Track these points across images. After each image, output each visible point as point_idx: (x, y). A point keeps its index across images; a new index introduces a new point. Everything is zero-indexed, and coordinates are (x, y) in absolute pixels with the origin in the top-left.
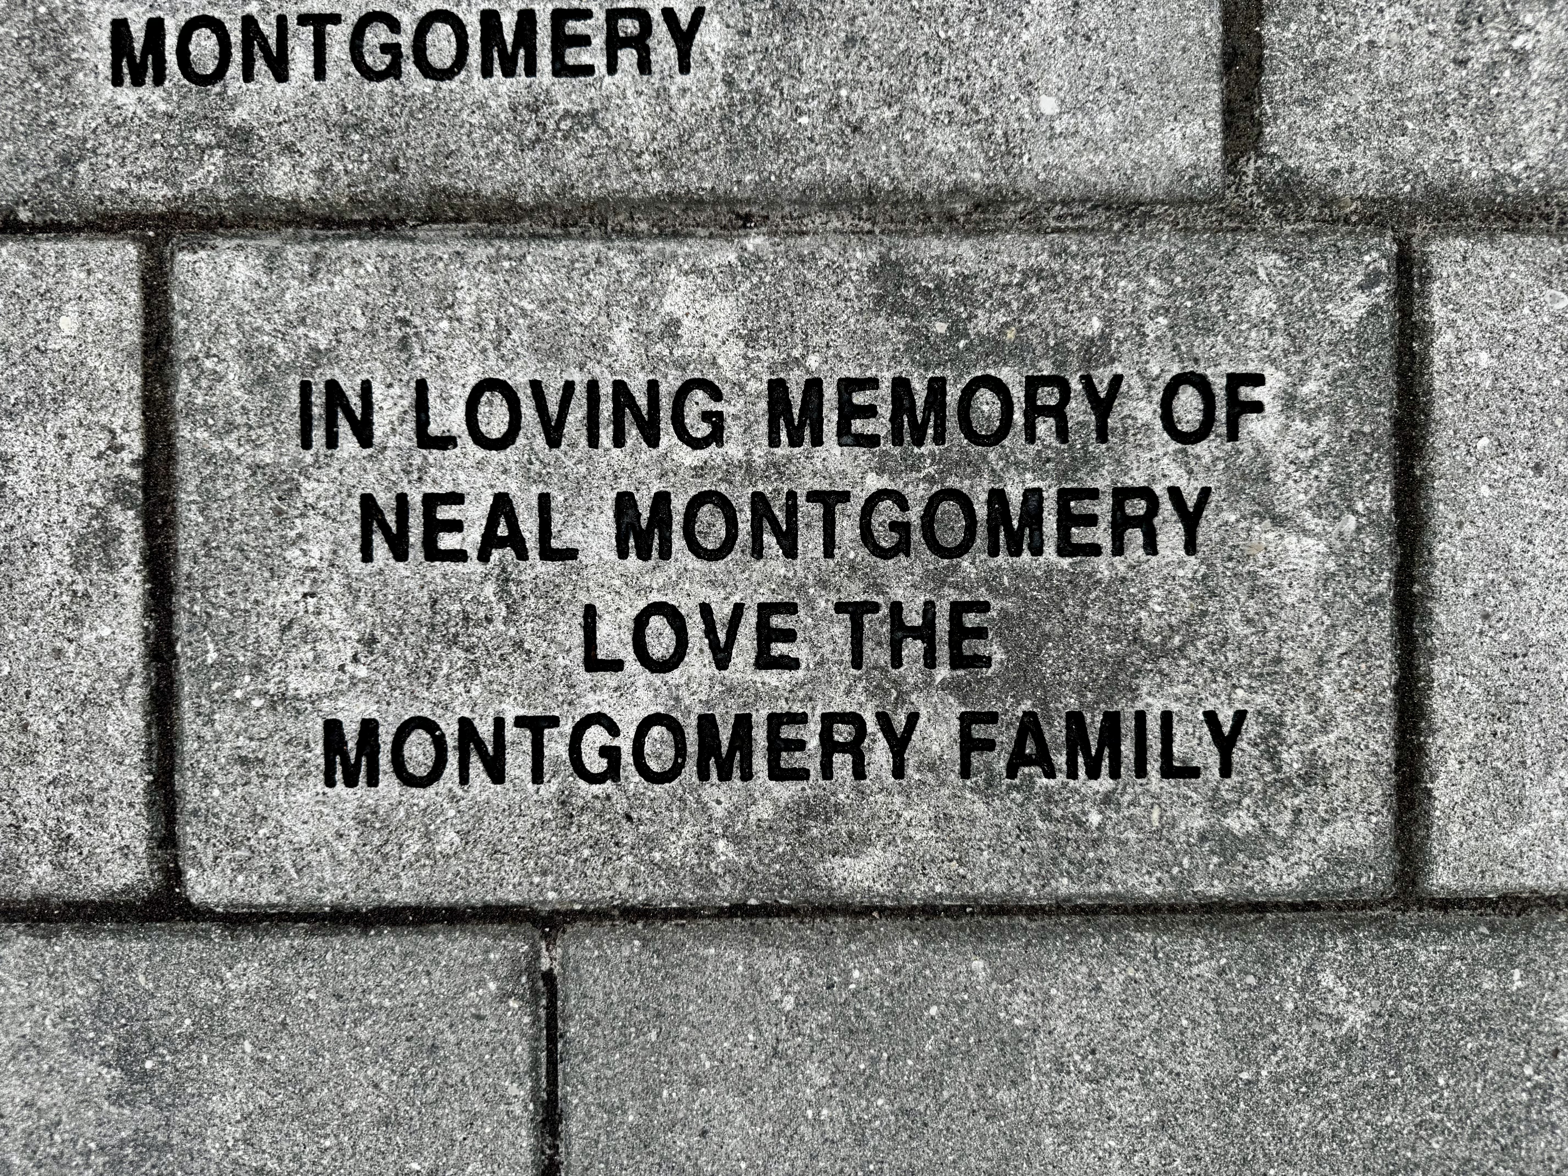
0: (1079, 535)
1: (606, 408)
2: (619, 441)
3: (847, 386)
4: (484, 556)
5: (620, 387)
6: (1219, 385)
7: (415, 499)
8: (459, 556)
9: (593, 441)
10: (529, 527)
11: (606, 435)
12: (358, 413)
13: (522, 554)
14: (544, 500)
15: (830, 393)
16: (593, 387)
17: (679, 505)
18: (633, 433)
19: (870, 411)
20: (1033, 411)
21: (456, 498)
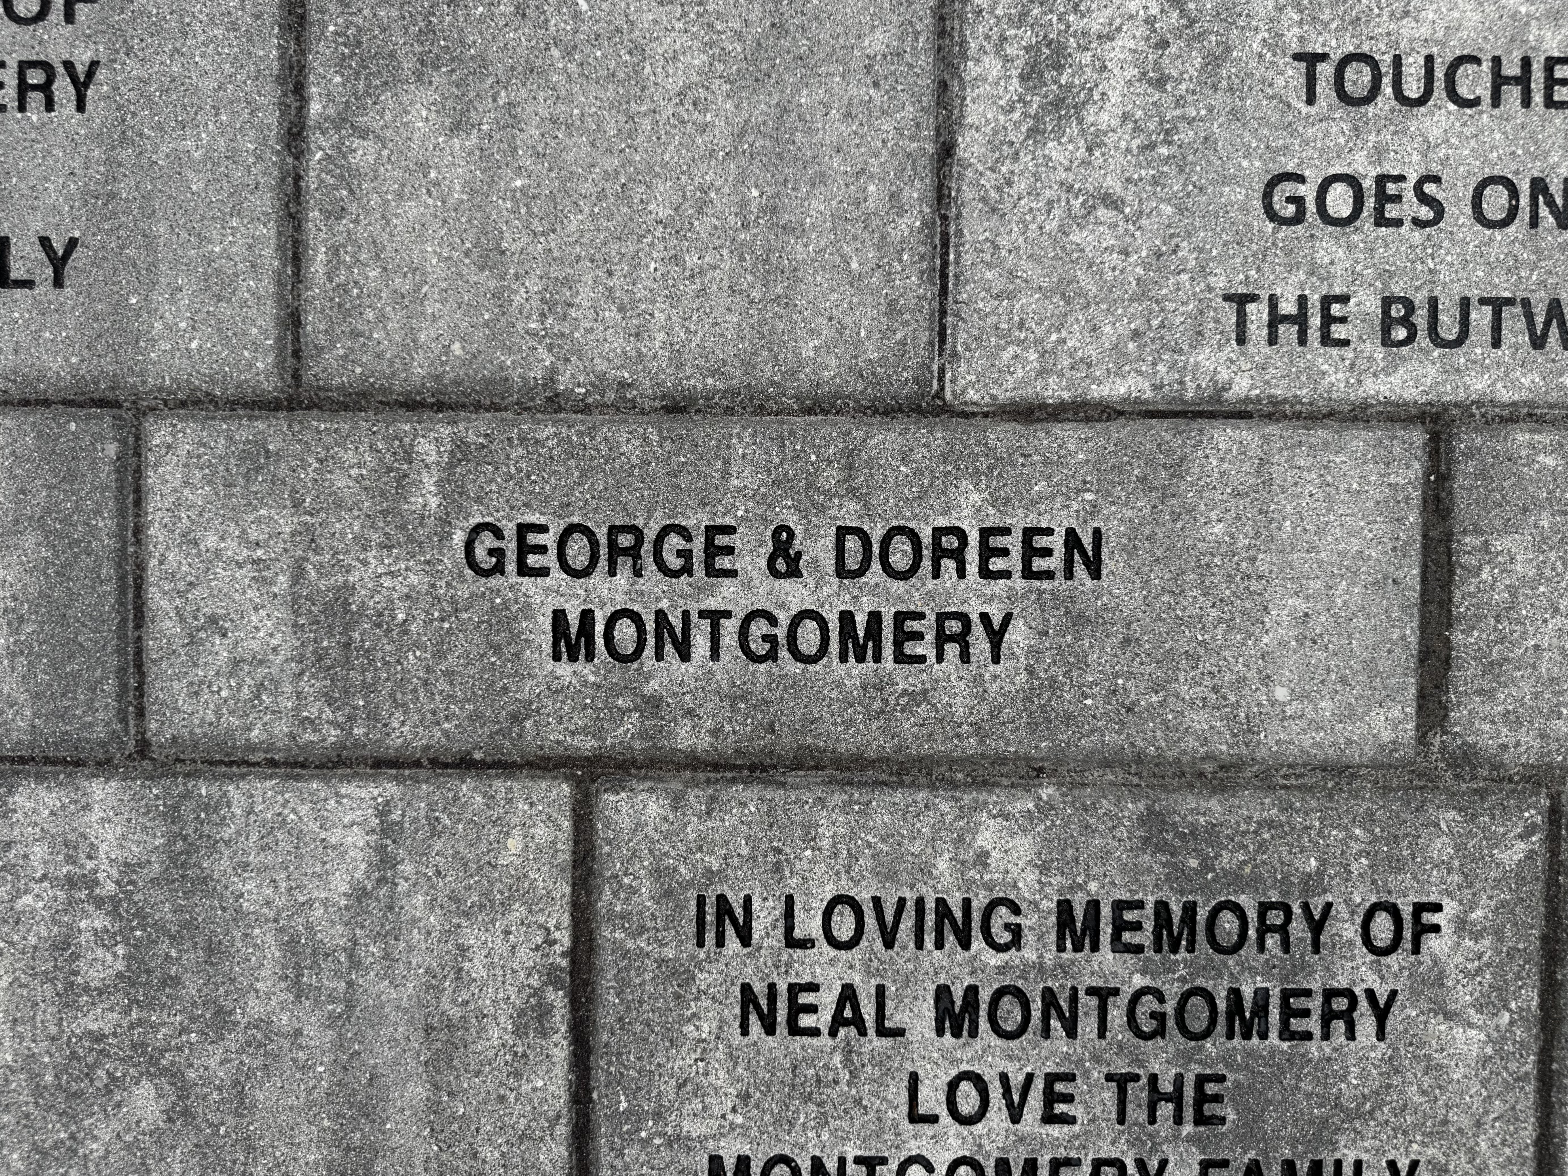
0: (1296, 1024)
1: (930, 920)
2: (939, 945)
3: (1119, 906)
4: (833, 1033)
5: (941, 902)
6: (1407, 912)
7: (782, 987)
8: (814, 1032)
9: (920, 945)
10: (868, 1011)
11: (929, 941)
12: (741, 921)
13: (863, 1032)
14: (881, 991)
15: (1106, 911)
16: (920, 902)
17: (985, 996)
18: (950, 939)
19: (1137, 926)
20: (1264, 929)
21: (813, 987)
